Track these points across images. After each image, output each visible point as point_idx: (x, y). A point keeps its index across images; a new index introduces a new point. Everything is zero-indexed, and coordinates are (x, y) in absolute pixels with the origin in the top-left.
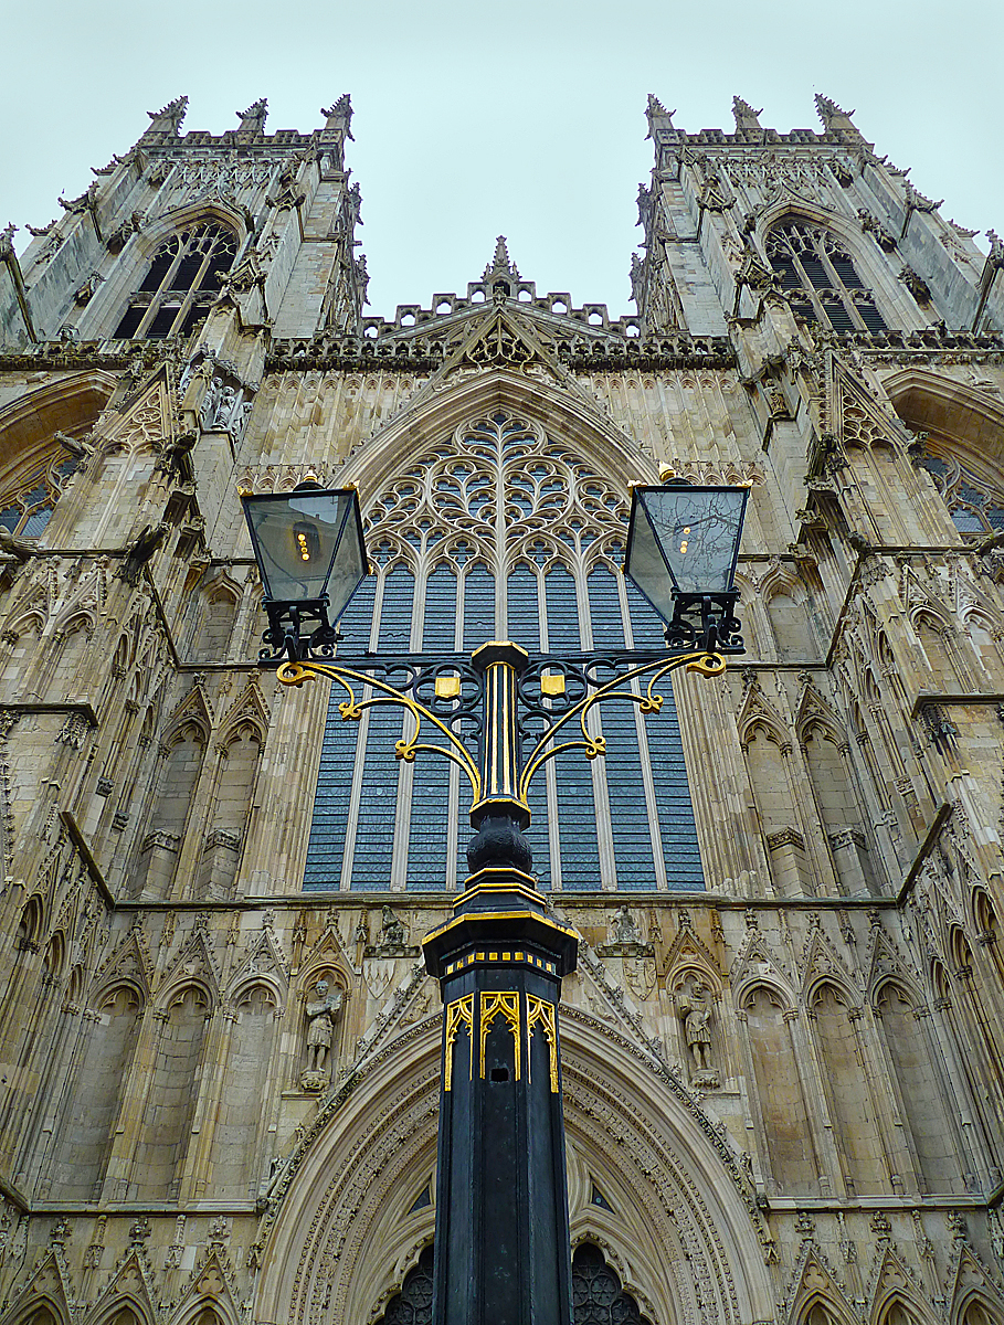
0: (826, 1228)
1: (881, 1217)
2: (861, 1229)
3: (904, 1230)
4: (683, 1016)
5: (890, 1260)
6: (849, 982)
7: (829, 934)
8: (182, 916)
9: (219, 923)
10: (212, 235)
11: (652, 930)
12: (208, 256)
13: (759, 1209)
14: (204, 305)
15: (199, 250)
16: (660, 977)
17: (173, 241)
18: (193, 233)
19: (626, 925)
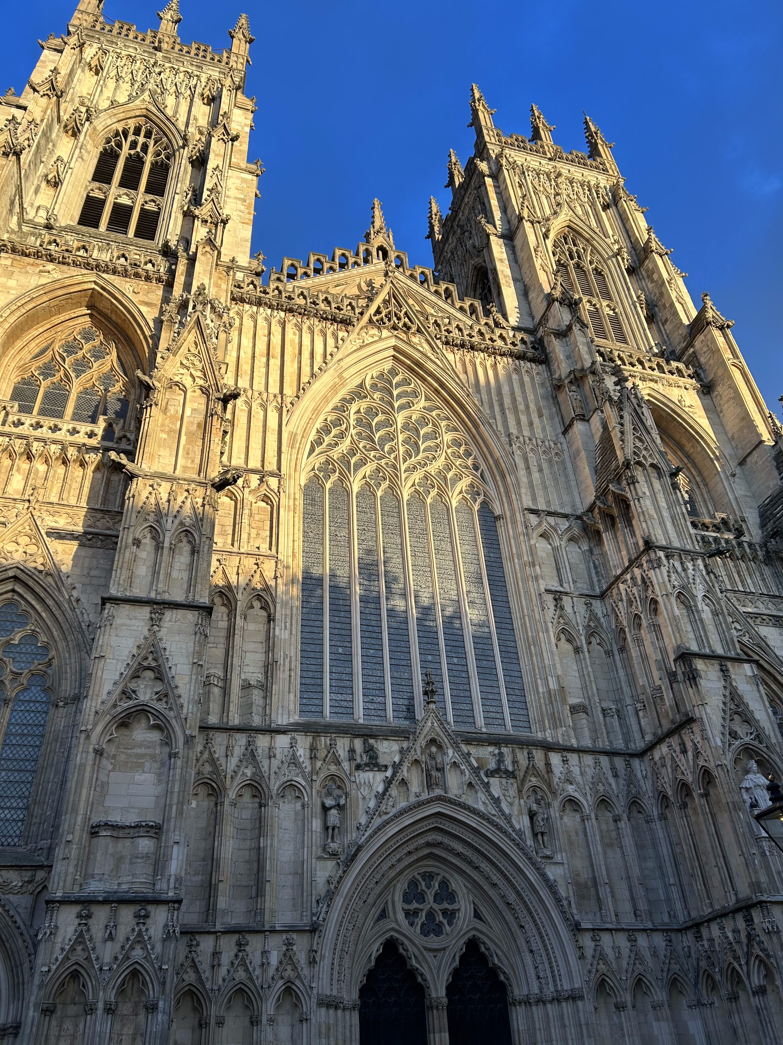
0: (606, 938)
1: (631, 933)
2: (622, 940)
3: (642, 941)
4: (532, 815)
5: (637, 956)
6: (615, 800)
7: (605, 770)
8: (238, 736)
9: (262, 741)
10: (148, 135)
11: (515, 762)
12: (149, 159)
13: (576, 929)
14: (151, 207)
15: (138, 149)
16: (520, 791)
17: (117, 134)
18: (132, 131)
19: (500, 758)
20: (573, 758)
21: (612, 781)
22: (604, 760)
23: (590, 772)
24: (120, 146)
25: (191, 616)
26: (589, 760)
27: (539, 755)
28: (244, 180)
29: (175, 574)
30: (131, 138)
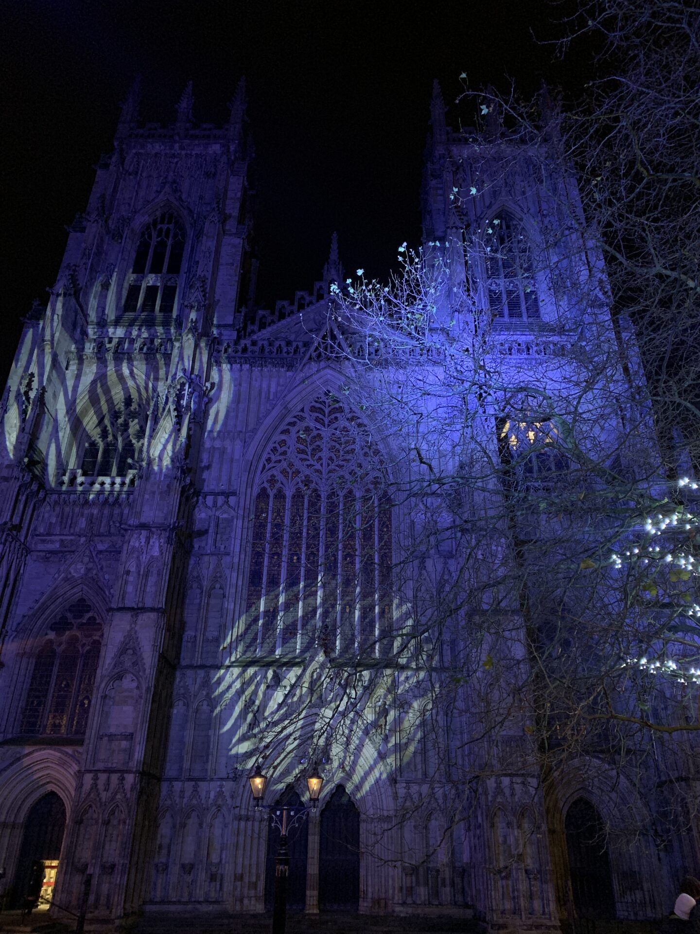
8: (199, 671)
10: (169, 222)
11: (371, 680)
12: (170, 242)
13: (395, 782)
14: (171, 284)
15: (163, 236)
16: (371, 699)
17: (148, 228)
18: (159, 220)
20: (413, 675)
24: (150, 237)
25: (153, 615)
26: (424, 675)
27: (388, 674)
28: (234, 245)
29: (148, 589)
30: (158, 226)
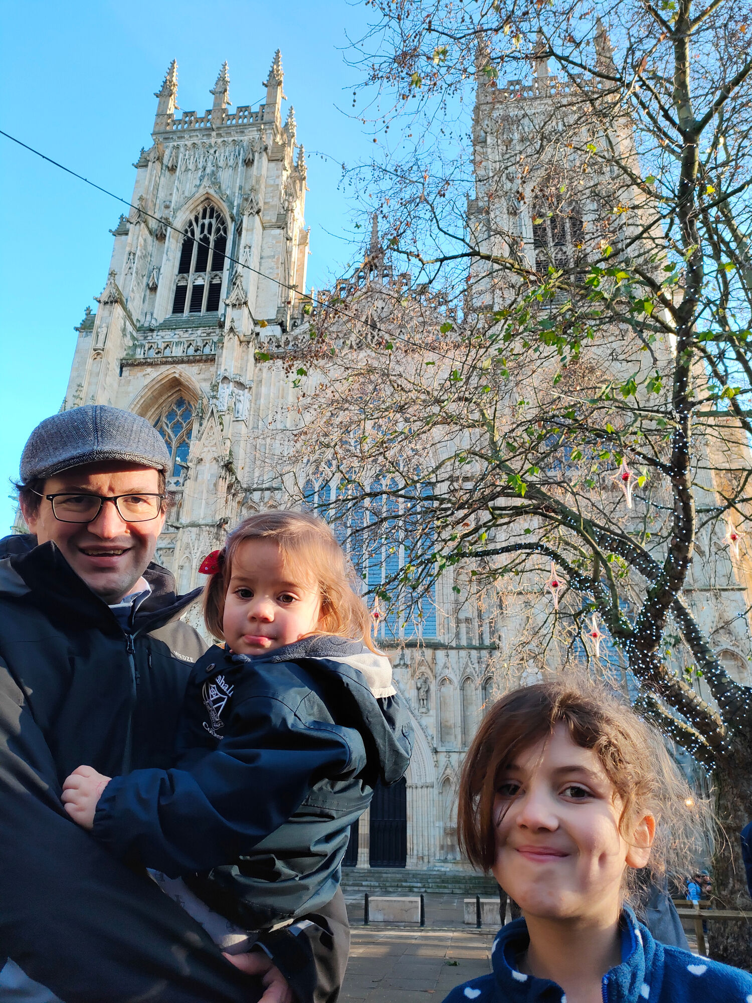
0: (454, 756)
4: (419, 689)
6: (476, 677)
7: (472, 659)
10: (211, 217)
11: (412, 659)
12: (212, 238)
13: (436, 751)
14: (216, 281)
15: (206, 232)
16: (412, 676)
17: (191, 224)
18: (200, 216)
19: (402, 657)
20: (453, 653)
21: (476, 665)
22: (474, 653)
23: (463, 661)
24: (193, 233)
26: (463, 653)
27: (429, 652)
28: (274, 237)
30: (200, 222)
